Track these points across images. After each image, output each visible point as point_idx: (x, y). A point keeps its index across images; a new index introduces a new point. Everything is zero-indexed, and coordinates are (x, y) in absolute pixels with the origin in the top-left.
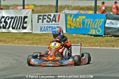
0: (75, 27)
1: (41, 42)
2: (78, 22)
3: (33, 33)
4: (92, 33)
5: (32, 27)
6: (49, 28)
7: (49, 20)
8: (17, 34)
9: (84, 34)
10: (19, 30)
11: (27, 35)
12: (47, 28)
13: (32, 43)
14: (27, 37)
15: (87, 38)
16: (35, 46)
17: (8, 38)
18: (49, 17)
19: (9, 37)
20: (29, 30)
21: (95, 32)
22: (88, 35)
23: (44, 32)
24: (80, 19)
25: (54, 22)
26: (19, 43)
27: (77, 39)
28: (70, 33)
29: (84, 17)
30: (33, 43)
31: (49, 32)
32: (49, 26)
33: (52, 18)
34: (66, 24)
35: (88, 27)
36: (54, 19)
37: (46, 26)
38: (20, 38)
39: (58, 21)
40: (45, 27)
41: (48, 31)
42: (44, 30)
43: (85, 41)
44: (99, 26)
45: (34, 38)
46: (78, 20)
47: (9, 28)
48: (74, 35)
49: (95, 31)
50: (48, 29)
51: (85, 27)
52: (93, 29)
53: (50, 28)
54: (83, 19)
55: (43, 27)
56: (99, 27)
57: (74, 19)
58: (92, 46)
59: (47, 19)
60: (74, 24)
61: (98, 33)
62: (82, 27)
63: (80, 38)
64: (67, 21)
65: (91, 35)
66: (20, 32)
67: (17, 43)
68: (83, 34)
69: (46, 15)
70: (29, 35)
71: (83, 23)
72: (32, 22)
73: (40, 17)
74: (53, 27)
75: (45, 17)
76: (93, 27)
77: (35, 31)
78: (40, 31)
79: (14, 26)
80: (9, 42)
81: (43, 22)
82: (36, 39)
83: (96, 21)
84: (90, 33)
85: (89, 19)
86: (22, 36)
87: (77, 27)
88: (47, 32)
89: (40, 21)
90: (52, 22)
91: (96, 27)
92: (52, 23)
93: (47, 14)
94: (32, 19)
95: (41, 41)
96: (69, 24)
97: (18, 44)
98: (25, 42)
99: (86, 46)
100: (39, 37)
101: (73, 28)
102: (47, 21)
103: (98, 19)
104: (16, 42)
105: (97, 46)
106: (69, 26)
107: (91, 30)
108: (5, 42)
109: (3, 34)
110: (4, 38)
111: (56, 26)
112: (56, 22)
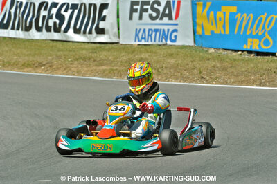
0: (212, 32)
2: (220, 20)
4: (251, 46)
5: (119, 29)
6: (154, 33)
7: (154, 14)
9: (232, 50)
10: (88, 36)
11: (104, 50)
13: (110, 73)
14: (103, 55)
15: (238, 60)
17: (59, 57)
18: (155, 6)
19: (61, 53)
20: (112, 37)
21: (259, 45)
22: (243, 51)
23: (143, 42)
24: (225, 13)
28: (201, 47)
29: (233, 9)
31: (153, 43)
32: (154, 27)
33: (161, 9)
34: (194, 24)
35: (242, 33)
36: (167, 12)
37: (147, 28)
39: (176, 17)
40: (144, 30)
41: (151, 41)
42: (142, 38)
43: (231, 67)
44: (267, 30)
45: (116, 58)
46: (220, 14)
49: (258, 43)
50: (151, 36)
51: (236, 33)
52: (253, 37)
53: (158, 33)
55: (140, 30)
56: (266, 34)
57: (212, 13)
58: (241, 83)
59: (150, 12)
60: (212, 24)
61: (265, 48)
62: (227, 32)
63: (222, 60)
64: (196, 17)
66: (92, 41)
67: (75, 69)
69: (147, 3)
70: (109, 50)
72: (118, 17)
73: (135, 7)
74: (164, 30)
75: (145, 7)
76: (254, 33)
78: (135, 41)
81: (141, 18)
82: (121, 62)
83: (261, 19)
85: (245, 15)
86: (92, 52)
87: (216, 32)
88: (149, 43)
89: (136, 15)
90: (161, 19)
91: (260, 33)
92: (161, 22)
93: (152, 0)
94: (118, 10)
96: (199, 25)
97: (79, 72)
98: (94, 68)
100: (130, 56)
101: (207, 33)
103: (266, 14)
105: (253, 83)
106: (199, 30)
107: (250, 40)
108: (50, 66)
109: (52, 47)
110: (50, 58)
111: (171, 28)
112: (171, 18)
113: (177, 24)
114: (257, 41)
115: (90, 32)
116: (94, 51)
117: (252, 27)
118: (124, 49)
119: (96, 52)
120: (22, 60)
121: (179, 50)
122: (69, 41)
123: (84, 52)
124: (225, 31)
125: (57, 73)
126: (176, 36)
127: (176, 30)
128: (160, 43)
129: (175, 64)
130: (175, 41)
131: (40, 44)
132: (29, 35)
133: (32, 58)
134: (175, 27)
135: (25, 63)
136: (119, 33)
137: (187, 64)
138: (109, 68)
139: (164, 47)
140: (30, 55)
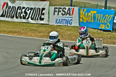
0: (87, 21)
2: (90, 16)
4: (102, 27)
5: (49, 19)
7: (64, 13)
9: (94, 29)
10: (37, 21)
11: (42, 27)
12: (62, 20)
13: (43, 36)
14: (41, 29)
17: (23, 29)
18: (64, 10)
19: (25, 28)
21: (105, 27)
22: (98, 29)
23: (59, 24)
24: (91, 14)
25: (68, 15)
29: (95, 12)
33: (66, 11)
34: (79, 17)
35: (98, 22)
37: (61, 18)
38: (34, 30)
44: (108, 21)
45: (46, 30)
46: (89, 14)
50: (62, 22)
54: (94, 14)
55: (58, 19)
56: (108, 23)
57: (86, 13)
59: (62, 12)
60: (87, 18)
61: (107, 28)
62: (93, 22)
64: (80, 15)
65: (101, 30)
66: (38, 23)
67: (29, 35)
69: (61, 8)
70: (44, 27)
71: (94, 18)
72: (49, 14)
73: (56, 10)
74: (67, 20)
75: (60, 10)
76: (103, 22)
78: (56, 23)
81: (58, 14)
83: (106, 16)
84: (100, 28)
85: (100, 14)
87: (88, 21)
91: (105, 22)
93: (63, 7)
94: (49, 11)
96: (81, 18)
97: (31, 36)
98: (37, 34)
101: (85, 22)
102: (62, 14)
103: (108, 15)
106: (81, 20)
107: (101, 25)
108: (19, 33)
109: (22, 25)
110: (20, 29)
113: (72, 17)
114: (104, 25)
115: (38, 19)
116: (38, 27)
117: (102, 20)
118: (50, 26)
119: (39, 28)
120: (8, 30)
121: (72, 28)
122: (29, 23)
123: (34, 27)
124: (92, 21)
125: (22, 36)
126: (71, 22)
127: (72, 20)
128: (66, 25)
129: (70, 33)
130: (71, 24)
131: (17, 24)
132: (13, 20)
133: (12, 29)
135: (9, 31)
136: (49, 20)
137: (75, 34)
138: (43, 34)
139: (66, 27)
140: (12, 28)
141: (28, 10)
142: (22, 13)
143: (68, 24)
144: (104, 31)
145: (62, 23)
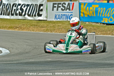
0: (88, 15)
1: (55, 30)
2: (91, 11)
3: (48, 20)
5: (47, 15)
6: (63, 16)
7: (63, 8)
8: (32, 21)
10: (34, 17)
11: (42, 22)
12: (62, 16)
14: (42, 24)
15: (100, 26)
16: (49, 33)
17: (24, 25)
19: (24, 23)
20: (44, 18)
21: (108, 21)
23: (59, 20)
24: (93, 8)
25: (68, 10)
26: (34, 30)
27: (90, 28)
28: (83, 22)
30: (47, 30)
31: (63, 20)
33: (66, 6)
34: (80, 12)
35: (100, 16)
36: (68, 7)
37: (60, 14)
38: (35, 25)
39: (72, 10)
40: (59, 15)
41: (62, 19)
42: (58, 18)
43: (98, 29)
44: (111, 14)
45: (48, 25)
46: (91, 8)
47: (25, 15)
48: (87, 23)
50: (62, 17)
52: (105, 17)
53: (65, 16)
54: (96, 8)
55: (57, 15)
56: (111, 16)
57: (88, 8)
58: (104, 34)
59: (62, 7)
60: (88, 12)
61: (110, 22)
62: (95, 15)
63: (93, 26)
64: (81, 10)
65: (104, 24)
66: (36, 19)
68: (95, 22)
69: (60, 4)
70: (44, 22)
71: (96, 12)
74: (67, 15)
76: (106, 16)
77: (49, 18)
78: (55, 19)
79: (29, 13)
80: (24, 29)
81: (57, 10)
82: (50, 26)
83: (109, 10)
84: (102, 22)
85: (102, 8)
86: (37, 23)
87: (90, 15)
89: (55, 9)
90: (66, 10)
91: (108, 16)
92: (66, 11)
95: (55, 28)
96: (82, 13)
98: (40, 29)
99: (98, 34)
100: (54, 24)
101: (86, 16)
102: (62, 9)
103: (111, 8)
104: (31, 29)
105: (109, 34)
106: (82, 14)
107: (104, 19)
110: (20, 25)
111: (70, 14)
112: (70, 10)
113: (72, 12)
114: (107, 19)
115: (35, 16)
117: (105, 13)
119: (39, 23)
120: (8, 26)
122: (26, 20)
123: (33, 23)
133: (12, 25)
134: (71, 14)
135: (10, 27)
141: (24, 7)
142: (17, 10)
143: (68, 19)
144: (107, 24)
145: (61, 19)
